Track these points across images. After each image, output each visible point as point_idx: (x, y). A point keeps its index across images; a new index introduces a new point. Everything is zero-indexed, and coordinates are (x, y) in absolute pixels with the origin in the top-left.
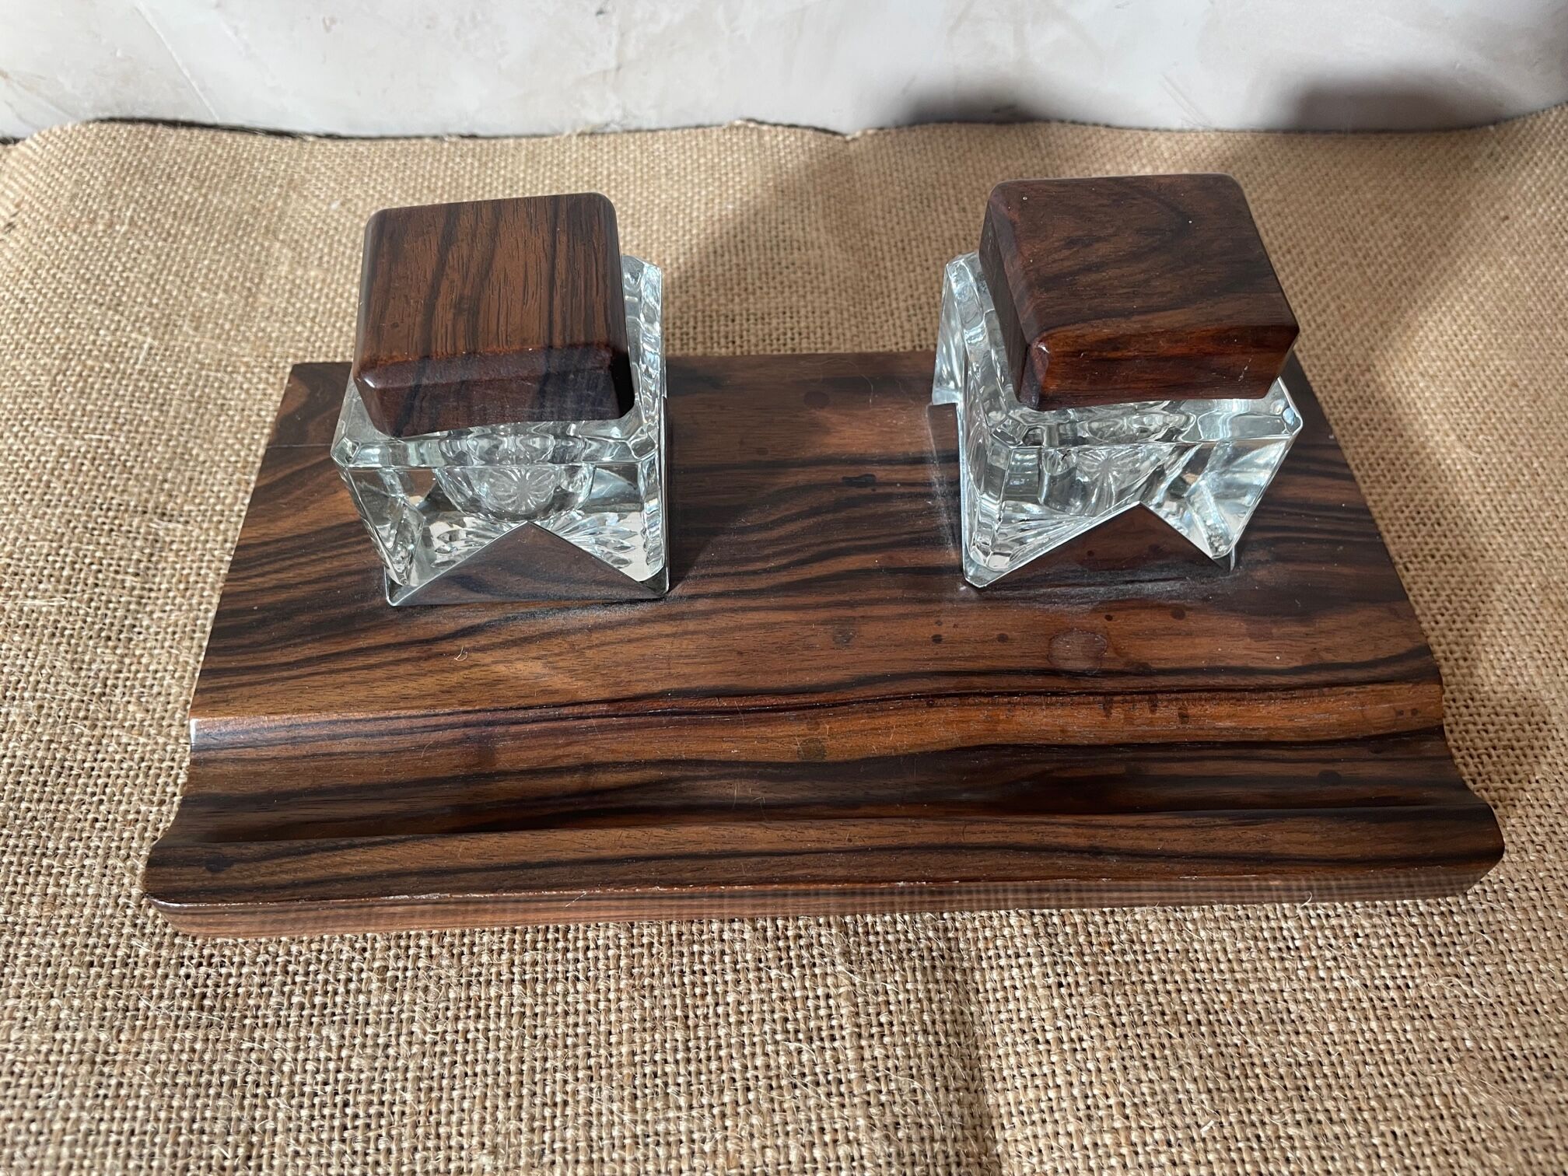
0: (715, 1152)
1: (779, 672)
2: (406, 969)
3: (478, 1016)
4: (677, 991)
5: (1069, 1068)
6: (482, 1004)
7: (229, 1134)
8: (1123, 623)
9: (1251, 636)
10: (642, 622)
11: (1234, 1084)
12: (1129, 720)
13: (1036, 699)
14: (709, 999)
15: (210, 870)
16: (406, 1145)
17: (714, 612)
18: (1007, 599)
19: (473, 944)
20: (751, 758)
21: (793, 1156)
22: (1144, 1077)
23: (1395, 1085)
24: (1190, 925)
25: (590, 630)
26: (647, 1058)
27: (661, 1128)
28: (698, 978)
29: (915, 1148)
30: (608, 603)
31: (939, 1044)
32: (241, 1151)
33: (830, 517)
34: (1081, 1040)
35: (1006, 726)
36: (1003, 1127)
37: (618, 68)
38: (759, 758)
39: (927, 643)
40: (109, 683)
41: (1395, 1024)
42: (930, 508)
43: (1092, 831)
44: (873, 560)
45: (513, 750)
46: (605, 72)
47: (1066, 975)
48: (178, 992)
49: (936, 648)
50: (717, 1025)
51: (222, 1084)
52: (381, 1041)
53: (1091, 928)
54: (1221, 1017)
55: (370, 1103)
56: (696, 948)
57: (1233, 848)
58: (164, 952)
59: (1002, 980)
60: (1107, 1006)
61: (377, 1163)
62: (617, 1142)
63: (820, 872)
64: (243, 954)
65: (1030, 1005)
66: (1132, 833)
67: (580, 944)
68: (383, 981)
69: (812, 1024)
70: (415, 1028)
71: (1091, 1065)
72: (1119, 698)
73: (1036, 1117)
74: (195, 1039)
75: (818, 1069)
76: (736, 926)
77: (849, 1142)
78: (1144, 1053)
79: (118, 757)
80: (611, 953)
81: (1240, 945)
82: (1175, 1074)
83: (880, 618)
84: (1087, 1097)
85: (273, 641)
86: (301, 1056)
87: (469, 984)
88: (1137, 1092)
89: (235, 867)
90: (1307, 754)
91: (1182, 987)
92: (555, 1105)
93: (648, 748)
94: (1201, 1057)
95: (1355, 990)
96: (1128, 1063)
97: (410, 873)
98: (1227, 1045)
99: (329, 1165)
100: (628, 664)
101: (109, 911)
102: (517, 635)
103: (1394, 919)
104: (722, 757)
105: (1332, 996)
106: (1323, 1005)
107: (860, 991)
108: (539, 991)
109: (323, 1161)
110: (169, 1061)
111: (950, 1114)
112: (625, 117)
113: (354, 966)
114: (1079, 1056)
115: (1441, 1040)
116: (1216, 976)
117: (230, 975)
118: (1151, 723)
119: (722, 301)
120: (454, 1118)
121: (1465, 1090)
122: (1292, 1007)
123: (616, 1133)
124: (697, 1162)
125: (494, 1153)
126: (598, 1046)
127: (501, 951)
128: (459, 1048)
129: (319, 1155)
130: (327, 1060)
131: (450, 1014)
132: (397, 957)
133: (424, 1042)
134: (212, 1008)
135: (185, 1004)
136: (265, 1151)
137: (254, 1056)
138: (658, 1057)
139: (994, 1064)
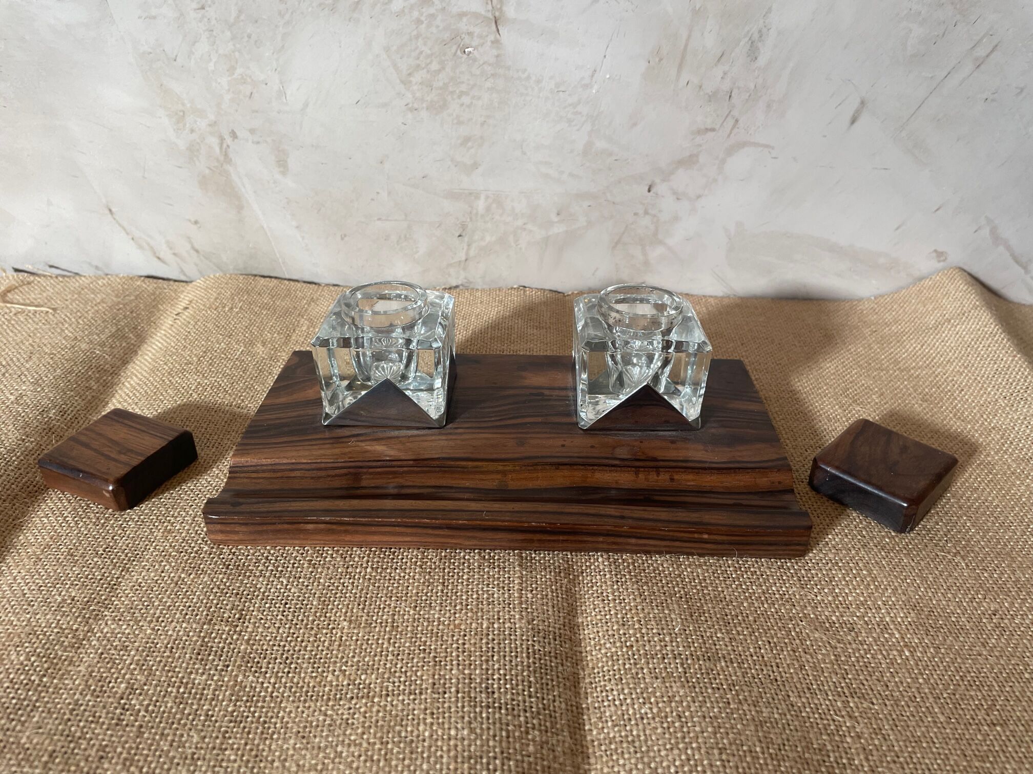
0: (449, 625)
2: (320, 561)
3: (350, 579)
4: (441, 574)
5: (617, 609)
6: (352, 574)
9: (705, 450)
10: (433, 435)
11: (694, 618)
14: (456, 577)
16: (310, 619)
19: (352, 554)
21: (484, 627)
22: (651, 612)
23: (773, 626)
25: (409, 437)
26: (424, 595)
27: (426, 616)
28: (451, 570)
29: (541, 628)
31: (558, 597)
32: (237, 616)
34: (624, 599)
36: (584, 629)
37: (466, 260)
39: (559, 447)
41: (776, 606)
46: (460, 261)
47: (621, 578)
48: (218, 563)
49: (563, 448)
50: (457, 585)
51: (232, 593)
52: (305, 584)
54: (692, 597)
55: (297, 604)
56: (452, 561)
58: (214, 550)
59: (592, 580)
60: (639, 589)
61: (297, 624)
62: (405, 620)
64: (249, 552)
65: (603, 588)
67: (400, 557)
68: (310, 564)
69: (501, 586)
70: (321, 581)
71: (627, 608)
72: (642, 470)
73: (600, 625)
74: (223, 578)
75: (500, 600)
76: (472, 555)
77: (510, 623)
78: (653, 605)
80: (413, 560)
81: (706, 575)
82: (666, 612)
84: (624, 618)
86: (269, 587)
87: (348, 568)
88: (647, 617)
91: (675, 586)
92: (380, 608)
94: (680, 608)
95: (759, 593)
96: (645, 607)
98: (693, 606)
99: (275, 623)
100: (425, 448)
101: (193, 535)
102: (378, 437)
105: (747, 594)
106: (742, 597)
107: (524, 577)
108: (379, 571)
109: (273, 622)
110: (210, 584)
111: (559, 620)
113: (298, 559)
114: (622, 605)
115: (798, 613)
116: (693, 584)
117: (242, 559)
118: (657, 481)
119: (499, 345)
120: (334, 611)
121: (808, 631)
122: (727, 597)
123: (406, 617)
124: (441, 627)
125: (350, 622)
126: (402, 590)
127: (364, 557)
128: (340, 588)
129: (272, 619)
130: (281, 589)
131: (337, 577)
132: (317, 557)
133: (324, 585)
134: (232, 569)
135: (221, 567)
136: (248, 617)
137: (248, 585)
138: (429, 594)
139: (583, 608)
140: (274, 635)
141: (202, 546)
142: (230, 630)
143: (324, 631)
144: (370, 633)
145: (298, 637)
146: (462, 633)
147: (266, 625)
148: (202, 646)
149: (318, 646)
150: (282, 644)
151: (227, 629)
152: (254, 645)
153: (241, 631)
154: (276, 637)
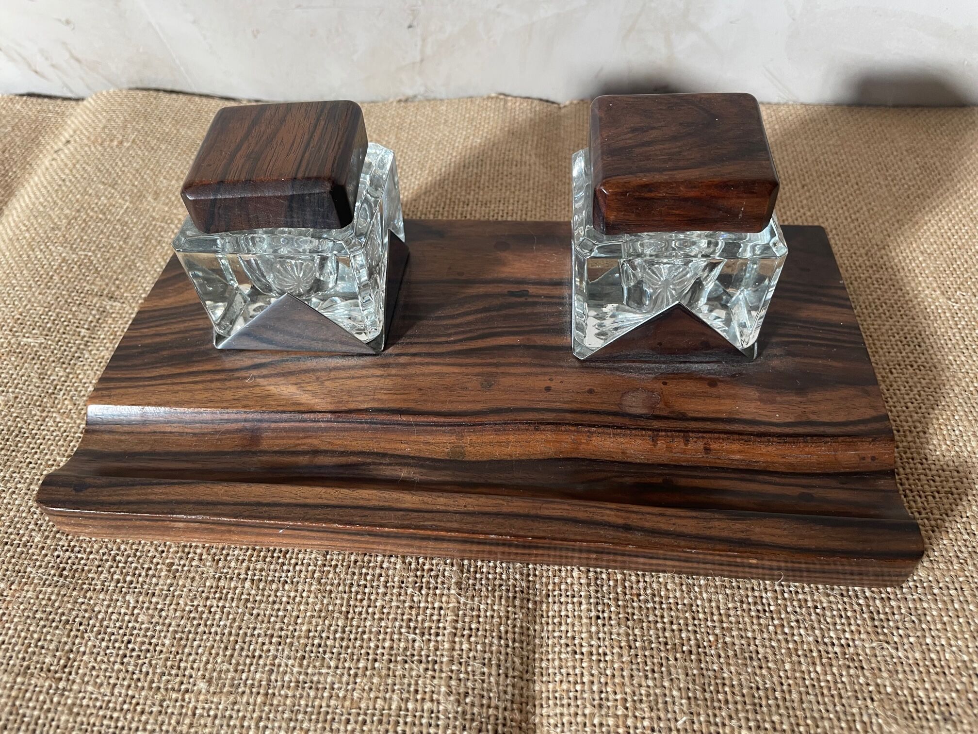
0: (345, 697)
1: (442, 402)
2: (184, 565)
3: (220, 598)
4: (346, 596)
5: (593, 672)
6: (224, 591)
7: (57, 651)
8: (673, 387)
9: (760, 400)
10: (364, 367)
11: (708, 695)
12: (669, 449)
13: (606, 430)
14: (365, 603)
15: (75, 490)
16: (158, 671)
17: (410, 364)
18: (599, 368)
19: (228, 555)
20: (417, 454)
21: (394, 706)
22: (644, 684)
23: (828, 711)
24: (697, 589)
25: (330, 370)
26: (317, 635)
27: (315, 679)
28: (361, 589)
29: (476, 710)
30: (345, 355)
31: (507, 646)
32: (62, 662)
33: (494, 313)
34: (605, 654)
35: (585, 447)
36: (542, 706)
37: (422, 61)
38: (422, 455)
39: (541, 391)
40: (58, 387)
41: (835, 670)
42: (560, 311)
43: (628, 515)
44: (517, 340)
45: (272, 438)
46: (414, 63)
47: (603, 612)
48: (50, 565)
49: (547, 394)
50: (366, 619)
51: (60, 621)
52: (159, 607)
53: (627, 584)
54: (707, 650)
55: (143, 643)
56: (364, 570)
57: (725, 534)
58: (48, 541)
59: (560, 611)
60: (628, 634)
61: (139, 680)
62: (285, 684)
63: (442, 524)
64: (92, 547)
65: (576, 629)
66: (655, 518)
67: (293, 561)
68: (169, 571)
69: (427, 624)
70: (181, 601)
71: (608, 672)
72: (663, 433)
73: (565, 702)
74: (52, 593)
75: (423, 653)
76: (393, 559)
77: (432, 701)
78: (648, 668)
79: (52, 429)
80: (310, 568)
81: (730, 605)
82: (666, 684)
83: (515, 375)
84: (602, 692)
85: (145, 364)
86: (110, 610)
87: (220, 578)
88: (637, 693)
89: (90, 490)
90: (792, 481)
91: (683, 628)
92: (254, 657)
93: (354, 443)
94: (687, 675)
95: (809, 643)
96: (635, 673)
97: (188, 503)
98: (707, 670)
99: (110, 677)
100: (349, 391)
101: (24, 515)
102: (286, 370)
103: (845, 599)
104: (399, 452)
105: (791, 645)
106: (783, 651)
107: (462, 607)
108: (261, 587)
109: (108, 674)
110: (34, 604)
111: (505, 692)
112: (426, 91)
113: (155, 560)
114: (602, 665)
115: (868, 684)
116: (709, 623)
117: (82, 558)
118: (684, 452)
119: (463, 193)
120: (191, 658)
121: (880, 721)
122: (761, 650)
123: (287, 678)
124: (333, 702)
125: (210, 682)
126: (289, 624)
127: (244, 560)
128: (204, 616)
129: (106, 670)
130: (125, 614)
131: (204, 595)
132: (181, 558)
133: (184, 610)
134: (67, 576)
135: (52, 572)
136: (76, 664)
137: (83, 607)
138: (324, 635)
139: (544, 665)
140: (106, 698)
141: (33, 534)
142: (50, 687)
143: (174, 696)
144: (235, 703)
145: (138, 704)
146: (360, 718)
147: (98, 681)
148: (11, 713)
149: (163, 723)
150: (115, 715)
151: (47, 684)
152: (78, 714)
153: (64, 689)
154: (109, 701)
